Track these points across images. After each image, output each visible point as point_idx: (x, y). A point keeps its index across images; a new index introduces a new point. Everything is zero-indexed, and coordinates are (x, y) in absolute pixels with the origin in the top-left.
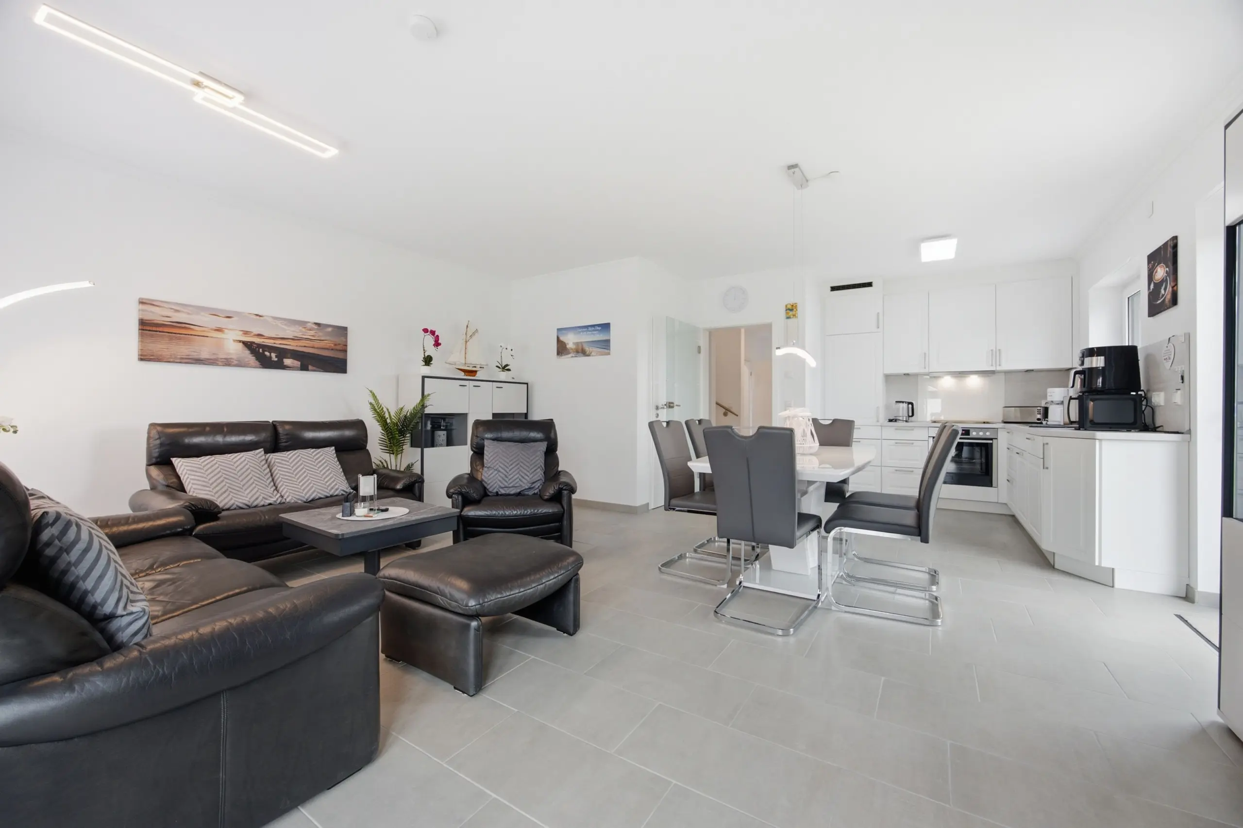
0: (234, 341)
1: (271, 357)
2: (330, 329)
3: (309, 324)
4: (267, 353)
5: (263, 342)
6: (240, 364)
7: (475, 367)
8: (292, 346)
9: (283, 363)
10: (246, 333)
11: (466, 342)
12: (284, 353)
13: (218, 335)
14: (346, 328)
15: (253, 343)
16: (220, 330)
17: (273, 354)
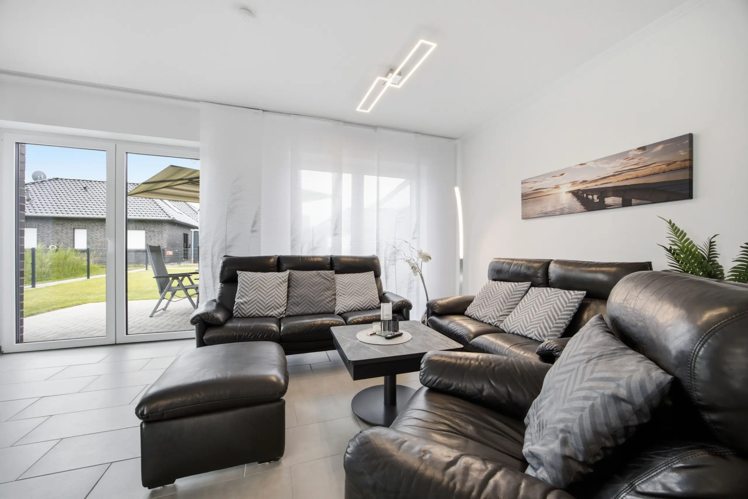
1: (593, 200)
4: (590, 197)
5: (587, 187)
10: (574, 183)
12: (603, 193)
13: (556, 191)
14: (690, 137)
15: (579, 190)
16: (557, 187)
17: (595, 197)
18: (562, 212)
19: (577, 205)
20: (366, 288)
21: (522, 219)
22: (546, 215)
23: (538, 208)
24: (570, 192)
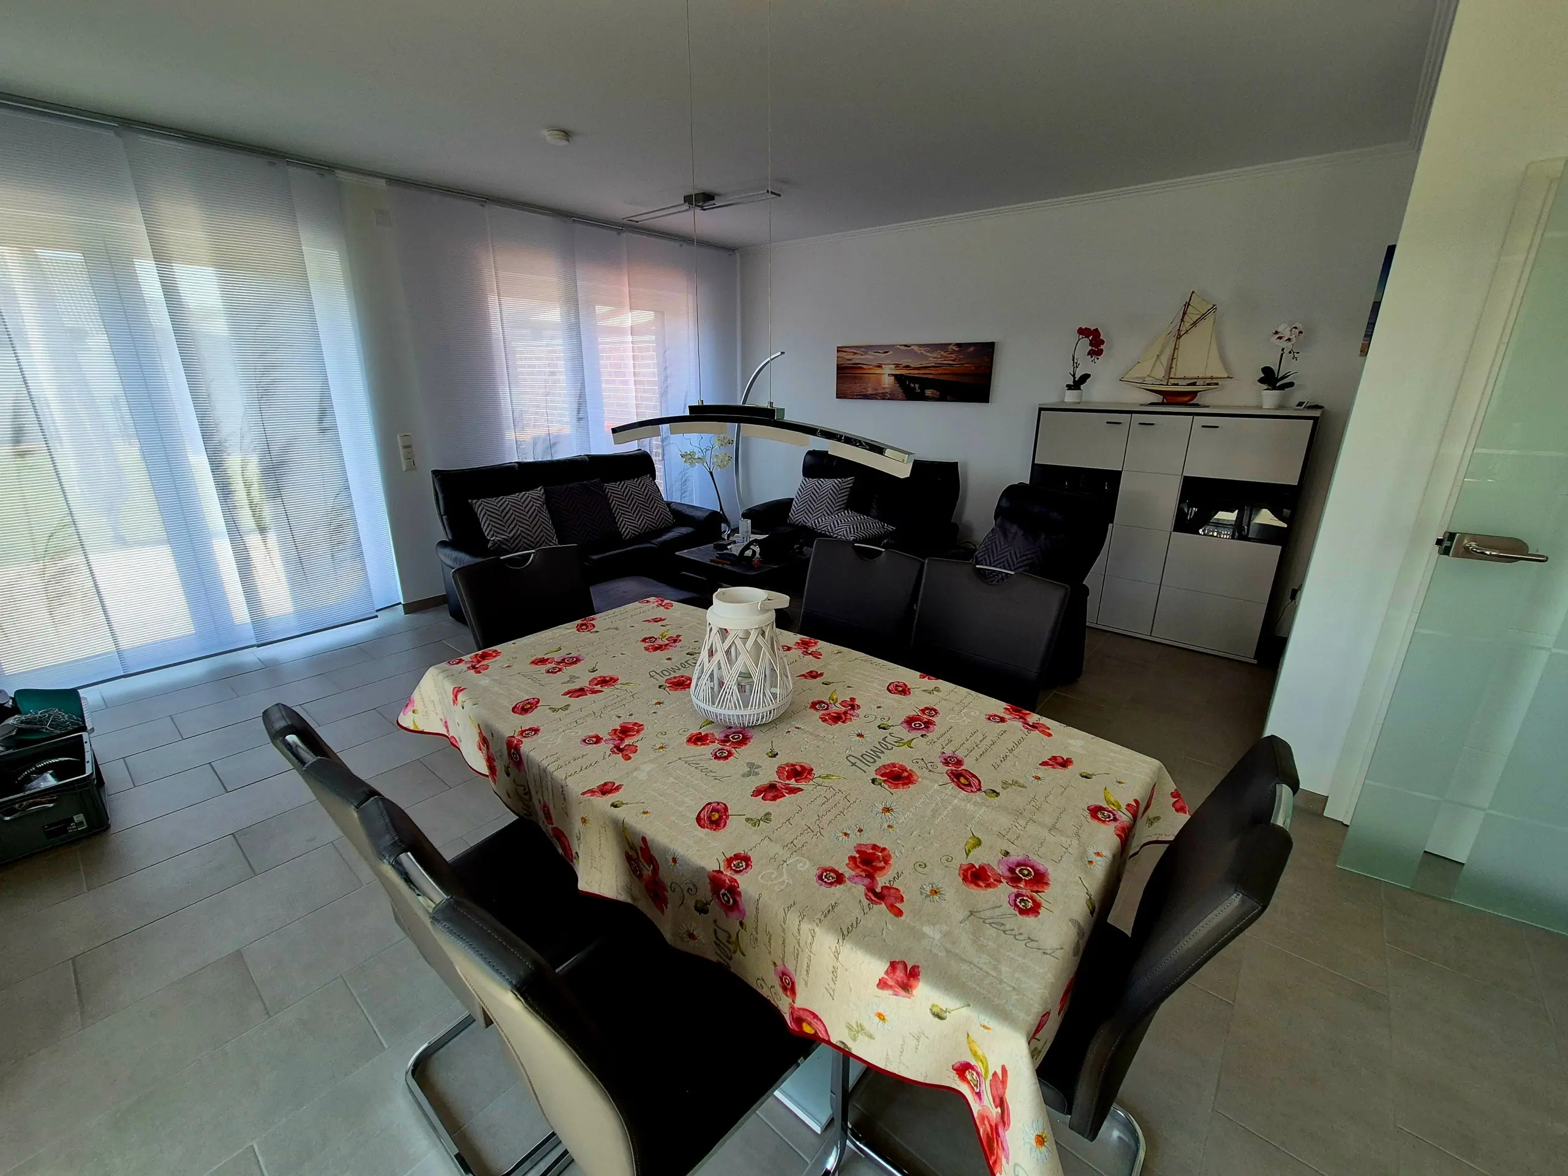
0: (889, 375)
1: (914, 388)
2: (972, 349)
3: (951, 346)
4: (912, 385)
5: (910, 373)
6: (892, 397)
7: (1194, 384)
8: (930, 374)
9: (925, 393)
10: (897, 366)
11: (1179, 337)
12: (925, 383)
13: (879, 371)
14: (993, 344)
15: (901, 375)
16: (880, 366)
17: (917, 386)
18: (884, 397)
19: (899, 391)
20: (626, 488)
21: (837, 398)
22: (866, 397)
23: (857, 388)
24: (893, 375)
